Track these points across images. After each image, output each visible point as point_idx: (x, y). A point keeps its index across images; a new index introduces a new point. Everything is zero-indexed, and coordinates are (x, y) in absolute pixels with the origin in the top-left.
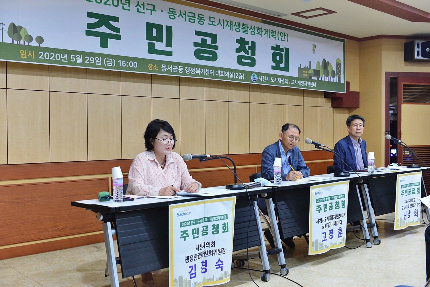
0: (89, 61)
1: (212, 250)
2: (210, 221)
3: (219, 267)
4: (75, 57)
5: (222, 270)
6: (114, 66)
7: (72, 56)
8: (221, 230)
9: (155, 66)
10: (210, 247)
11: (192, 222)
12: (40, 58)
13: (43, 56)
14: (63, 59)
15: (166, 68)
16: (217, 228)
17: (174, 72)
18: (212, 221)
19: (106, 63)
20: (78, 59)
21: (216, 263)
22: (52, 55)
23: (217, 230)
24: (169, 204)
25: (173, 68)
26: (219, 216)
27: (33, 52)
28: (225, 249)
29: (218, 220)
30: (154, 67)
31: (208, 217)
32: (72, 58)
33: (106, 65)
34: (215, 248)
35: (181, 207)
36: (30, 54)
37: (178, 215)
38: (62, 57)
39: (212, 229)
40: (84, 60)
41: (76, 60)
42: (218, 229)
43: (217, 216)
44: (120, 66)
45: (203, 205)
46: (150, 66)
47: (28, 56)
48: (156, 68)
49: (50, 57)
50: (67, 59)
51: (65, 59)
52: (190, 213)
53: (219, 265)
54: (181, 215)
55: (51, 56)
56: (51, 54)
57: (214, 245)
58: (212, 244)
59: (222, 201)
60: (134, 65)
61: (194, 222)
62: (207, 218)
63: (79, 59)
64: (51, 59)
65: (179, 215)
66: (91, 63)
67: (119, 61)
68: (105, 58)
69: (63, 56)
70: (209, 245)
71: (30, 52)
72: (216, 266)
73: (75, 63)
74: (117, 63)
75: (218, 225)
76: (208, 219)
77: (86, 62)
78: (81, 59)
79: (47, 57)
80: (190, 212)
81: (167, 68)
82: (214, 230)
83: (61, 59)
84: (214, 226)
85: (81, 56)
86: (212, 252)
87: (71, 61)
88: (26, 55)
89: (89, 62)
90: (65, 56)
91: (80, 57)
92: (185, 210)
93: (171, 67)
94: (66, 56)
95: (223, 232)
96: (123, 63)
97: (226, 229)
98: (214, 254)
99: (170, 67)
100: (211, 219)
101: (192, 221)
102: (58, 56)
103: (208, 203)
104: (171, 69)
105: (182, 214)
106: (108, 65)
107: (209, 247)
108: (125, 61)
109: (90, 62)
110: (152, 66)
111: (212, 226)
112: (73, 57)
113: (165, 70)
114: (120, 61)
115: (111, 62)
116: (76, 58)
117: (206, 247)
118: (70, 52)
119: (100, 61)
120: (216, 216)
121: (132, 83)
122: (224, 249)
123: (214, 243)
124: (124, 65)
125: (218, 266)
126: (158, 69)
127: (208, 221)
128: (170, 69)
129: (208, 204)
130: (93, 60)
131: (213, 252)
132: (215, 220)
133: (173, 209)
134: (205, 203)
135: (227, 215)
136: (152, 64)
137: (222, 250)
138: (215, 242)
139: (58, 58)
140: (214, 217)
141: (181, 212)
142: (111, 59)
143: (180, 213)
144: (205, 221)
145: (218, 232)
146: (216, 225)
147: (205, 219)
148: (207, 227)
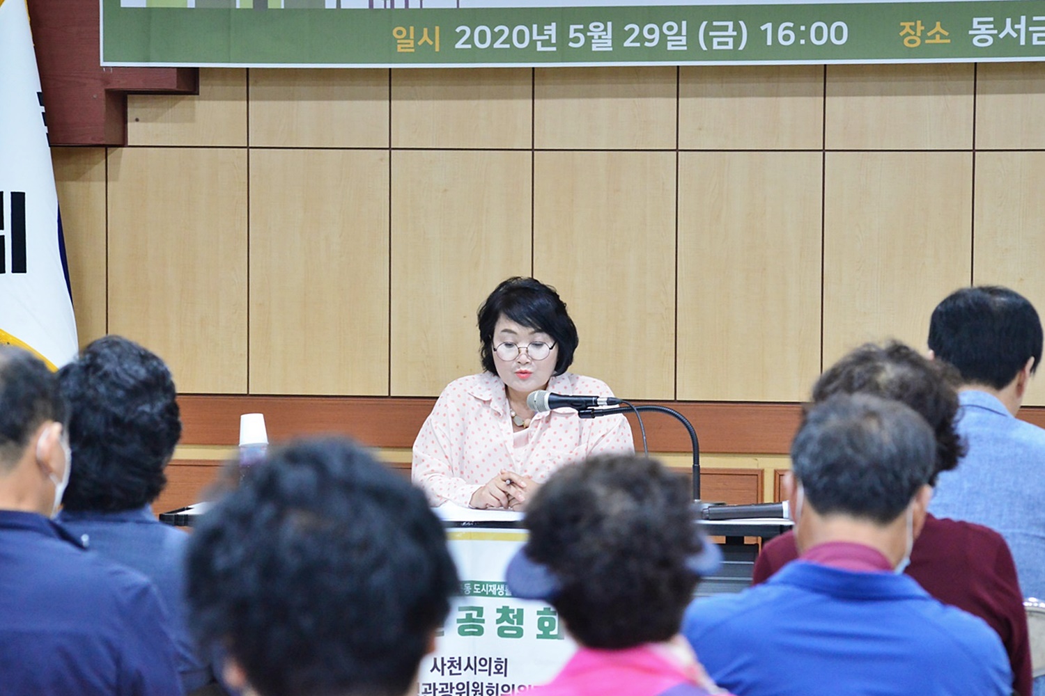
0: (640, 38)
1: (497, 685)
2: (490, 595)
4: (585, 31)
6: (741, 48)
7: (572, 27)
8: (530, 627)
9: (938, 27)
10: (490, 675)
12: (459, 45)
13: (470, 40)
14: (539, 44)
15: (996, 32)
16: (515, 620)
17: (1035, 42)
18: (497, 596)
19: (709, 40)
20: (596, 37)
22: (502, 32)
23: (515, 625)
25: (1031, 29)
27: (437, 28)
30: (929, 34)
31: (485, 583)
32: (572, 35)
33: (704, 48)
34: (509, 681)
36: (425, 38)
38: (535, 37)
39: (498, 621)
40: (619, 36)
41: (589, 40)
42: (520, 622)
44: (769, 43)
46: (907, 29)
47: (420, 43)
48: (943, 37)
49: (494, 40)
50: (554, 41)
51: (546, 43)
55: (495, 37)
56: (496, 30)
57: (503, 670)
58: (499, 667)
60: (833, 34)
62: (481, 583)
63: (600, 37)
64: (497, 45)
66: (647, 44)
67: (763, 28)
68: (705, 23)
69: (540, 32)
70: (487, 667)
71: (425, 30)
73: (586, 52)
74: (757, 36)
75: (521, 611)
76: (483, 589)
77: (627, 44)
78: (610, 35)
79: (483, 40)
81: (1000, 32)
82: (505, 624)
83: (533, 43)
84: (505, 611)
85: (609, 24)
86: (495, 690)
87: (571, 44)
88: (412, 42)
89: (638, 45)
90: (546, 32)
91: (605, 30)
93: (1022, 26)
94: (552, 29)
95: (539, 636)
96: (781, 33)
97: (551, 627)
99: (1017, 26)
102: (521, 33)
103: (483, 540)
104: (1018, 31)
106: (715, 47)
107: (487, 672)
108: (791, 25)
109: (642, 44)
110: (920, 28)
111: (498, 611)
112: (576, 31)
113: (986, 41)
114: (769, 26)
115: (731, 32)
116: (589, 34)
117: (480, 670)
118: (564, 16)
119: (681, 35)
121: (878, 98)
123: (503, 665)
124: (786, 38)
126: (949, 41)
127: (483, 594)
128: (1015, 35)
130: (657, 35)
131: (500, 692)
136: (919, 22)
138: (506, 660)
139: (521, 40)
142: (730, 24)
144: (475, 592)
145: (520, 633)
146: (512, 611)
147: (475, 585)
148: (480, 610)
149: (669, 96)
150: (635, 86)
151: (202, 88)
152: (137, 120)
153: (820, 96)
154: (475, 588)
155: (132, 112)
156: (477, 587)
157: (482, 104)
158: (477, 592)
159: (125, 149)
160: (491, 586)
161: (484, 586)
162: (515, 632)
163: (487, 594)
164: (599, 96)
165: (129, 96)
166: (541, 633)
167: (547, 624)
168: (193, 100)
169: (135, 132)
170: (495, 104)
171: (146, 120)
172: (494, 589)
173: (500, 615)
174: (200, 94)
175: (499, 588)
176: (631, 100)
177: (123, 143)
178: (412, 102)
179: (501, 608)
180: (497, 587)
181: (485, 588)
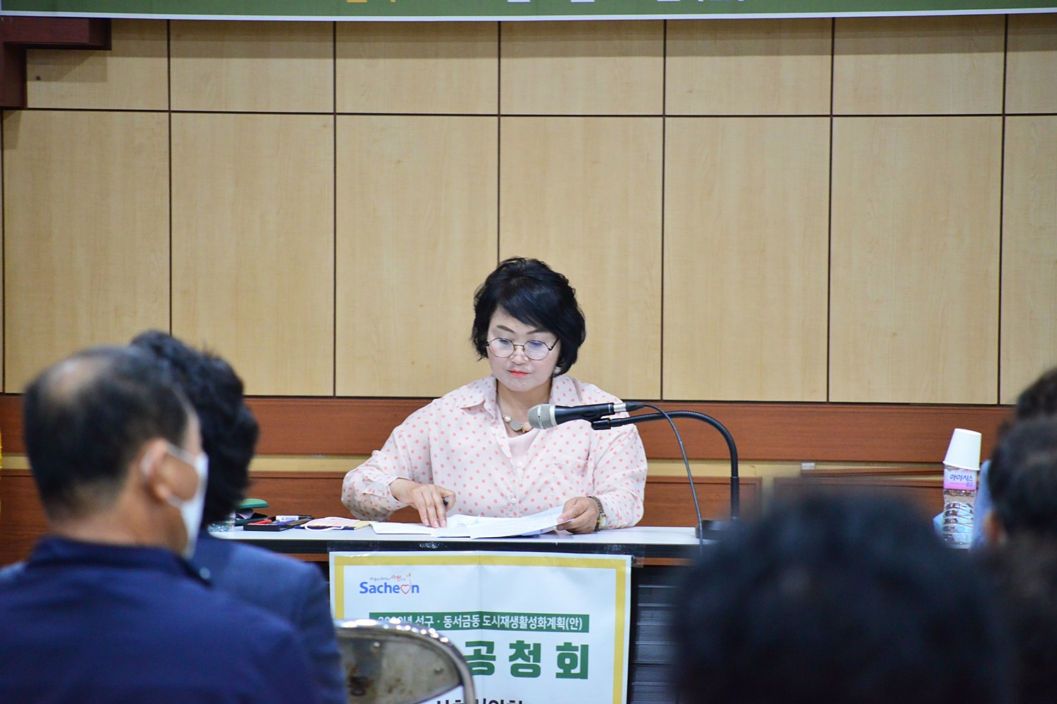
2: (503, 628)
11: (418, 620)
16: (531, 657)
18: (510, 629)
23: (531, 662)
24: (329, 549)
26: (543, 615)
29: (540, 629)
31: (496, 614)
35: (376, 564)
37: (364, 590)
39: (512, 658)
42: (537, 659)
43: (533, 615)
45: (471, 568)
52: (415, 588)
54: (374, 590)
59: (562, 564)
61: (429, 620)
62: (492, 615)
65: (369, 588)
75: (537, 646)
76: (494, 621)
80: (413, 586)
82: (520, 661)
84: (519, 647)
92: (393, 577)
95: (558, 675)
97: (574, 665)
100: (506, 621)
101: (420, 614)
103: (494, 564)
105: (382, 589)
111: (512, 646)
120: (529, 615)
127: (494, 627)
129: (492, 569)
132: (524, 626)
133: (345, 567)
134: (480, 564)
135: (585, 619)
140: (520, 615)
141: (375, 580)
143: (371, 583)
144: (484, 624)
145: (536, 672)
146: (528, 647)
147: (485, 617)
148: (490, 646)
149: (654, 55)
150: (617, 43)
151: (114, 43)
152: (38, 79)
153: (827, 54)
154: (485, 621)
155: (32, 70)
157: (441, 62)
158: (487, 624)
159: (23, 112)
160: (503, 618)
161: (494, 617)
162: (531, 671)
163: (499, 626)
164: (574, 54)
165: (29, 51)
166: (561, 671)
167: (567, 661)
168: (105, 56)
169: (37, 92)
170: (455, 63)
171: (49, 79)
173: (513, 651)
174: (113, 48)
175: (512, 620)
176: (611, 59)
177: (22, 105)
178: (360, 60)
179: (515, 642)
180: (510, 619)
181: (497, 620)
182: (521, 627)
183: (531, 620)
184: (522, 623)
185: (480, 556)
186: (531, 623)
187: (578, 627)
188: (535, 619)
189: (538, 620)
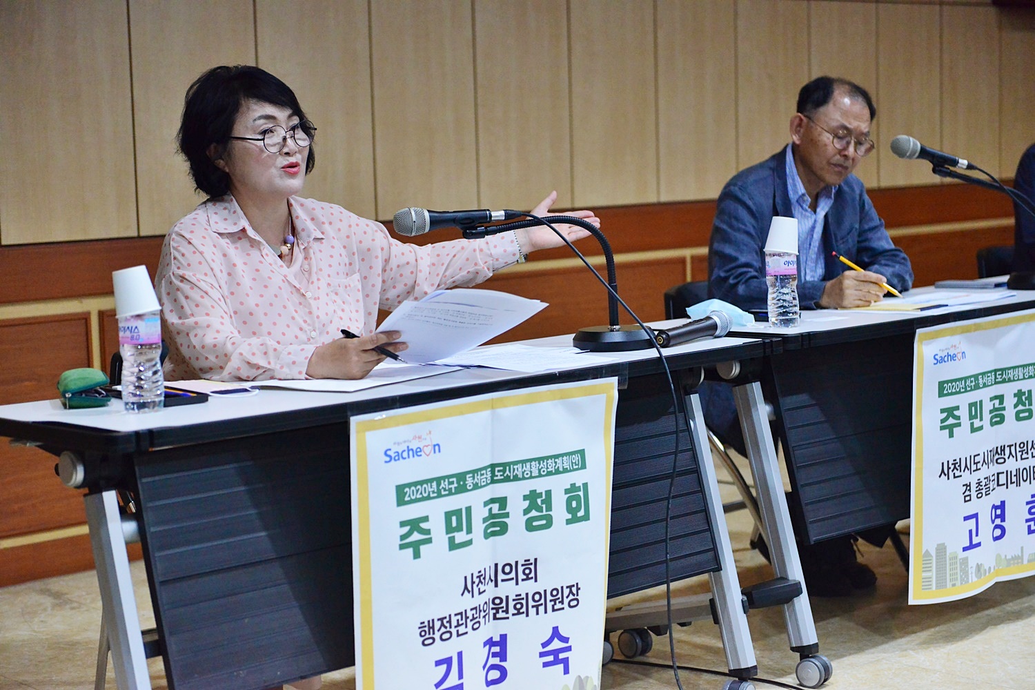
1: (527, 594)
2: (516, 478)
3: (556, 661)
5: (566, 671)
8: (559, 511)
10: (517, 584)
11: (442, 485)
16: (544, 506)
18: (524, 478)
21: (544, 645)
23: (544, 513)
24: (349, 413)
26: (551, 457)
28: (578, 589)
29: (549, 474)
31: (509, 464)
34: (539, 587)
35: (398, 425)
37: (388, 459)
39: (526, 512)
42: (549, 508)
43: (542, 459)
45: (485, 414)
52: (437, 447)
53: (555, 653)
54: (399, 456)
57: (532, 575)
58: (527, 571)
59: (563, 396)
61: (453, 483)
62: (504, 465)
65: (393, 455)
70: (513, 575)
72: (542, 655)
75: (549, 493)
76: (507, 472)
80: (435, 446)
82: (534, 513)
84: (532, 496)
86: (524, 602)
92: (415, 438)
95: (568, 522)
97: (579, 508)
98: (532, 611)
100: (519, 470)
101: (443, 478)
103: (505, 406)
105: (405, 454)
107: (514, 581)
111: (525, 498)
117: (503, 580)
120: (539, 460)
122: (574, 590)
123: (532, 567)
125: (551, 658)
127: (507, 479)
129: (504, 412)
131: (531, 603)
132: (535, 473)
133: (367, 433)
134: (493, 408)
135: (582, 453)
137: (566, 592)
138: (536, 560)
140: (530, 460)
141: (399, 444)
143: (395, 448)
144: (495, 478)
145: (549, 523)
146: (540, 495)
147: (497, 469)
148: (502, 502)
154: (497, 474)
156: (499, 471)
158: (499, 478)
160: (515, 467)
161: (508, 468)
162: (544, 522)
163: (512, 478)
166: (570, 516)
167: (574, 504)
172: (520, 470)
173: (527, 504)
175: (525, 468)
179: (528, 493)
180: (523, 467)
181: (510, 472)
182: (533, 475)
183: (542, 465)
184: (533, 469)
185: (492, 399)
186: (542, 468)
187: (578, 465)
188: (545, 463)
189: (547, 463)
